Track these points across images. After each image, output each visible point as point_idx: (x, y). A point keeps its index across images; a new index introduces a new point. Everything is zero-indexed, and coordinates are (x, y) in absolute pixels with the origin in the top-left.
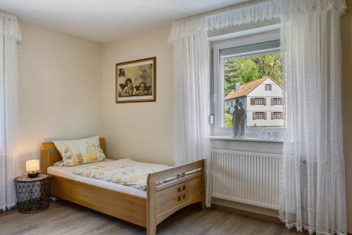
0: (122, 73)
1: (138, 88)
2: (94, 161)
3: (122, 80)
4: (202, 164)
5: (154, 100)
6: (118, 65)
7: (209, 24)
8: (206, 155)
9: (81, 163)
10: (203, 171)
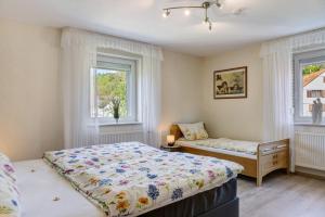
0: (219, 78)
1: (232, 89)
2: (203, 138)
3: (219, 83)
4: (288, 141)
5: (246, 97)
6: (215, 72)
7: (294, 44)
8: (290, 136)
9: (195, 139)
10: (288, 147)
